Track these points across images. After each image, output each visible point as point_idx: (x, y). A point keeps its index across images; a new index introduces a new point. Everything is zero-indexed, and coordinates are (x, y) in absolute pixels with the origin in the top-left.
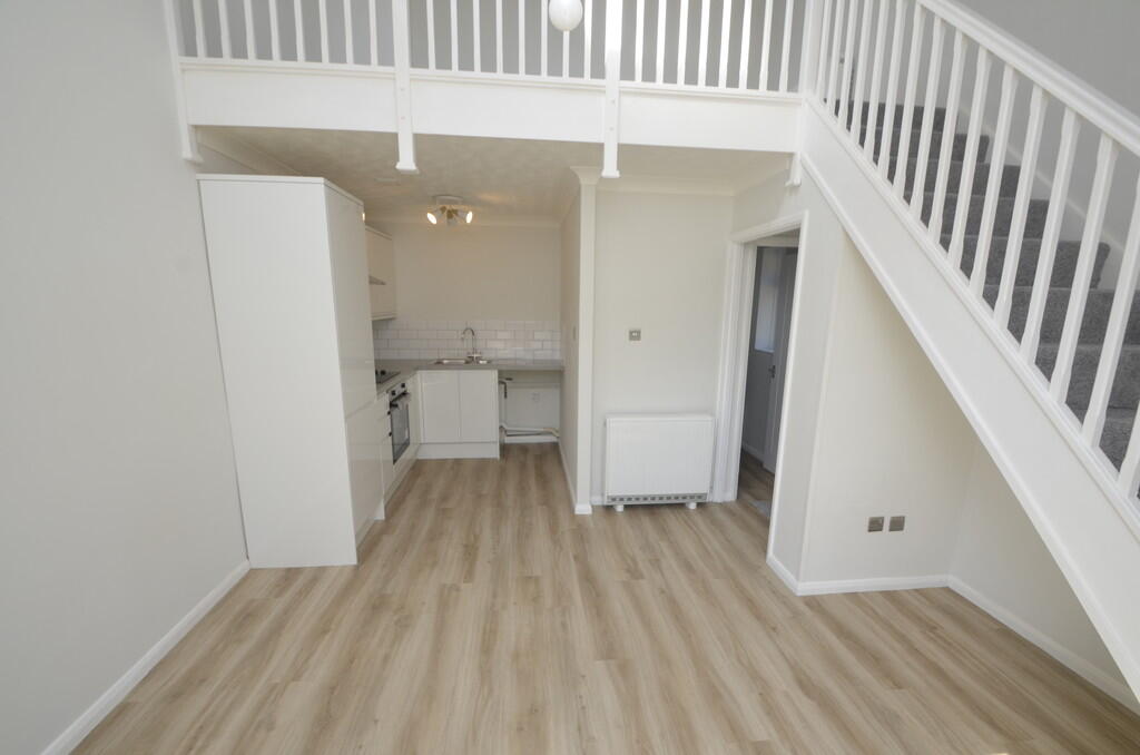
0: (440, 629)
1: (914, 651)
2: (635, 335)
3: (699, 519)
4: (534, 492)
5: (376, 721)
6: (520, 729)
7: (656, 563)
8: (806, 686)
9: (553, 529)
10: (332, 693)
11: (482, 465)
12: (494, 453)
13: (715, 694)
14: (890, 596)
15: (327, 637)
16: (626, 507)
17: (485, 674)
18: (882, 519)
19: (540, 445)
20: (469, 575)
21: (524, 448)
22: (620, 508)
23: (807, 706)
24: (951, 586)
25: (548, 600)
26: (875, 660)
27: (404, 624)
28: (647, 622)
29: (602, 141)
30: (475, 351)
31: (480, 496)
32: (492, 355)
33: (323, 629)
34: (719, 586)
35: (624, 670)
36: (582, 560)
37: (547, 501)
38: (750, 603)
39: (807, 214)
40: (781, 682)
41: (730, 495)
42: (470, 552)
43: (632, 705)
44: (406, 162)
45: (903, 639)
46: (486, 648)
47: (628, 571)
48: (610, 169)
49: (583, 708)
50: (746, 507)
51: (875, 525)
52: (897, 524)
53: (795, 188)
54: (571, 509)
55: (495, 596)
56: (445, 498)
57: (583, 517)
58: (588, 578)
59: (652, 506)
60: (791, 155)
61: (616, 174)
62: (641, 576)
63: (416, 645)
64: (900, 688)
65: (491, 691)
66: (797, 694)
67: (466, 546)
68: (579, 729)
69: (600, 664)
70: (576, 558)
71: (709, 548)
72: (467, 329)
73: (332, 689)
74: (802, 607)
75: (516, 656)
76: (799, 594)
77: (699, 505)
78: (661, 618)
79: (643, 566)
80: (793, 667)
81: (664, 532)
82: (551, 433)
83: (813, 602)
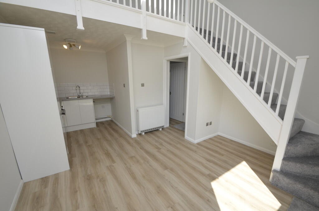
0: (116, 178)
1: (221, 148)
2: (143, 85)
3: (164, 132)
4: (116, 135)
5: (117, 208)
6: (158, 193)
7: (161, 144)
8: (208, 160)
9: (129, 143)
10: (95, 207)
11: (91, 130)
12: (94, 126)
13: (194, 168)
14: (210, 139)
15: (78, 193)
16: (145, 133)
17: (139, 184)
18: (208, 123)
19: (107, 121)
20: (113, 161)
21: (102, 123)
22: (143, 134)
23: (211, 164)
24: (219, 135)
25: (142, 161)
26: (216, 152)
27: (103, 181)
28: (170, 159)
29: (142, 28)
30: (80, 93)
31: (98, 139)
32: (87, 94)
33: (74, 191)
34: (179, 146)
35: (172, 170)
36: (142, 148)
37: (121, 136)
38: (187, 148)
39: (190, 53)
40: (204, 162)
41: (168, 125)
42: (108, 155)
43: (179, 177)
44: (80, 26)
45: (218, 147)
46: (134, 178)
47: (156, 148)
48: (145, 37)
49: (169, 182)
50: (173, 127)
51: (207, 125)
52: (211, 124)
53: (186, 47)
54: (130, 137)
55: (125, 164)
56: (86, 142)
57: (135, 138)
58: (148, 152)
59: (150, 132)
60: (184, 38)
61: (147, 38)
62: (160, 149)
63: (111, 184)
64: (223, 155)
65: (144, 187)
66: (208, 163)
67: (105, 154)
68: (172, 187)
69: (166, 171)
70: (141, 148)
71: (170, 138)
72: (77, 86)
73: (94, 206)
74: (197, 145)
75: (144, 177)
76: (196, 143)
77: (162, 129)
78: (172, 156)
79: (160, 146)
80: (204, 158)
81: (158, 137)
82: (109, 117)
83: (198, 144)
